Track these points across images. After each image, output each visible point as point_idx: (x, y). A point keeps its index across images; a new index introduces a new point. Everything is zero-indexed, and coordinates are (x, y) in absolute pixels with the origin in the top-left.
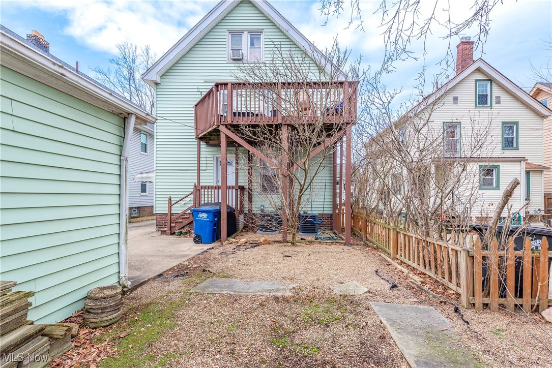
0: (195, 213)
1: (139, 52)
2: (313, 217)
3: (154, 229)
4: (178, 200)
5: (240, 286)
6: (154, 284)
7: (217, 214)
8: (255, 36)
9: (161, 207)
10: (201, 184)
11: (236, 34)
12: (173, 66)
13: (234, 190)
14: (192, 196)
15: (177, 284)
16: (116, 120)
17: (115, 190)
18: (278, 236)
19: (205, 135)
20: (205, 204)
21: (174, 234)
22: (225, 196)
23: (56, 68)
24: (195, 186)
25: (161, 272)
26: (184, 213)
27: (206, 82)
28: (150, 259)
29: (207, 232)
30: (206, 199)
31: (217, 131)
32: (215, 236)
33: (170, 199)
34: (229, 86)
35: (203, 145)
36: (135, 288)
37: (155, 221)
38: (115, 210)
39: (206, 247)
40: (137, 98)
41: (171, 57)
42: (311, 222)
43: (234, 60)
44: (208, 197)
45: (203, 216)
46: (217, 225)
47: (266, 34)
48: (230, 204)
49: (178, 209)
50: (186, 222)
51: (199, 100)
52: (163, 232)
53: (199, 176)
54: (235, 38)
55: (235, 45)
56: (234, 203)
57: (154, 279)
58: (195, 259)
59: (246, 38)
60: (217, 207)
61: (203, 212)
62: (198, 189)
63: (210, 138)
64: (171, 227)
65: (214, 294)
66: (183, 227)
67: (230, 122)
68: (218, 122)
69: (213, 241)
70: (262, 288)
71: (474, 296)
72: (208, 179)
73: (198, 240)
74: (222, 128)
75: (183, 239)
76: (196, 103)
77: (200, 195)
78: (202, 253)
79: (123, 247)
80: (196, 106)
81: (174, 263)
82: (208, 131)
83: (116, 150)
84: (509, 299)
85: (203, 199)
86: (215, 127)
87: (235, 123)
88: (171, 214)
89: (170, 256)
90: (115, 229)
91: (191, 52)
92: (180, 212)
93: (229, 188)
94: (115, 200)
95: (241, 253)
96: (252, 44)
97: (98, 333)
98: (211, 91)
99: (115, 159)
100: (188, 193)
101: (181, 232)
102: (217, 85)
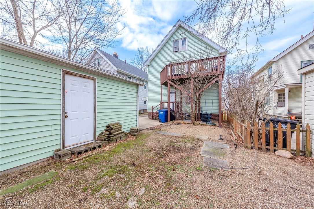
0: (160, 111)
1: (144, 49)
2: (208, 115)
3: (148, 117)
4: (155, 107)
5: (167, 133)
6: (145, 130)
7: (166, 112)
8: (184, 40)
9: (150, 110)
10: (163, 101)
11: (176, 41)
12: (154, 58)
13: (174, 103)
14: (159, 106)
15: (151, 131)
16: (136, 86)
17: (136, 104)
18: (190, 122)
19: (163, 83)
20: (164, 109)
21: (153, 119)
22: (169, 106)
23: (125, 79)
24: (161, 102)
25: (147, 128)
26: (157, 112)
27: (165, 62)
28: (145, 125)
29: (163, 119)
30: (164, 107)
31: (167, 82)
32: (166, 121)
33: (152, 106)
34: (171, 65)
35: (164, 86)
36: (140, 131)
37: (148, 115)
38: (136, 109)
39: (162, 123)
40: (143, 68)
41: (153, 55)
42: (206, 117)
43: (175, 52)
44: (165, 106)
45: (162, 113)
46: (166, 116)
47: (188, 38)
48: (173, 109)
49: (155, 110)
50: (157, 115)
51: (162, 69)
52: (150, 118)
53: (162, 98)
54: (176, 43)
55: (176, 46)
56: (174, 109)
57: (145, 129)
58: (157, 126)
59: (180, 42)
60: (167, 110)
61: (162, 111)
62: (161, 103)
63: (165, 84)
64: (153, 117)
65: (159, 134)
66: (157, 117)
67: (171, 79)
68: (167, 79)
69: (165, 122)
70: (173, 134)
71: (247, 143)
72: (165, 99)
73: (160, 121)
74: (168, 81)
75: (156, 121)
76: (160, 72)
77: (162, 105)
78: (160, 125)
79: (137, 119)
80: (161, 72)
81: (151, 127)
82: (165, 82)
83: (136, 94)
84: (263, 146)
85: (163, 107)
86: (166, 81)
87: (173, 79)
88: (153, 112)
89: (150, 125)
90: (136, 114)
91: (162, 49)
92: (155, 111)
93: (171, 102)
94: (136, 107)
95: (172, 126)
96: (183, 44)
97: (132, 136)
98: (165, 68)
99: (136, 96)
100: (158, 105)
101: (156, 119)
102: (166, 66)
